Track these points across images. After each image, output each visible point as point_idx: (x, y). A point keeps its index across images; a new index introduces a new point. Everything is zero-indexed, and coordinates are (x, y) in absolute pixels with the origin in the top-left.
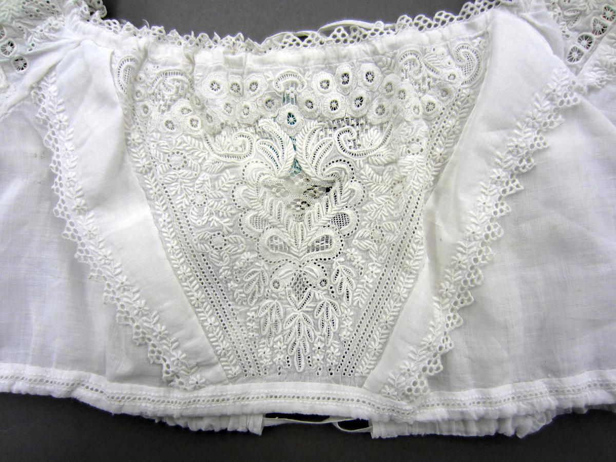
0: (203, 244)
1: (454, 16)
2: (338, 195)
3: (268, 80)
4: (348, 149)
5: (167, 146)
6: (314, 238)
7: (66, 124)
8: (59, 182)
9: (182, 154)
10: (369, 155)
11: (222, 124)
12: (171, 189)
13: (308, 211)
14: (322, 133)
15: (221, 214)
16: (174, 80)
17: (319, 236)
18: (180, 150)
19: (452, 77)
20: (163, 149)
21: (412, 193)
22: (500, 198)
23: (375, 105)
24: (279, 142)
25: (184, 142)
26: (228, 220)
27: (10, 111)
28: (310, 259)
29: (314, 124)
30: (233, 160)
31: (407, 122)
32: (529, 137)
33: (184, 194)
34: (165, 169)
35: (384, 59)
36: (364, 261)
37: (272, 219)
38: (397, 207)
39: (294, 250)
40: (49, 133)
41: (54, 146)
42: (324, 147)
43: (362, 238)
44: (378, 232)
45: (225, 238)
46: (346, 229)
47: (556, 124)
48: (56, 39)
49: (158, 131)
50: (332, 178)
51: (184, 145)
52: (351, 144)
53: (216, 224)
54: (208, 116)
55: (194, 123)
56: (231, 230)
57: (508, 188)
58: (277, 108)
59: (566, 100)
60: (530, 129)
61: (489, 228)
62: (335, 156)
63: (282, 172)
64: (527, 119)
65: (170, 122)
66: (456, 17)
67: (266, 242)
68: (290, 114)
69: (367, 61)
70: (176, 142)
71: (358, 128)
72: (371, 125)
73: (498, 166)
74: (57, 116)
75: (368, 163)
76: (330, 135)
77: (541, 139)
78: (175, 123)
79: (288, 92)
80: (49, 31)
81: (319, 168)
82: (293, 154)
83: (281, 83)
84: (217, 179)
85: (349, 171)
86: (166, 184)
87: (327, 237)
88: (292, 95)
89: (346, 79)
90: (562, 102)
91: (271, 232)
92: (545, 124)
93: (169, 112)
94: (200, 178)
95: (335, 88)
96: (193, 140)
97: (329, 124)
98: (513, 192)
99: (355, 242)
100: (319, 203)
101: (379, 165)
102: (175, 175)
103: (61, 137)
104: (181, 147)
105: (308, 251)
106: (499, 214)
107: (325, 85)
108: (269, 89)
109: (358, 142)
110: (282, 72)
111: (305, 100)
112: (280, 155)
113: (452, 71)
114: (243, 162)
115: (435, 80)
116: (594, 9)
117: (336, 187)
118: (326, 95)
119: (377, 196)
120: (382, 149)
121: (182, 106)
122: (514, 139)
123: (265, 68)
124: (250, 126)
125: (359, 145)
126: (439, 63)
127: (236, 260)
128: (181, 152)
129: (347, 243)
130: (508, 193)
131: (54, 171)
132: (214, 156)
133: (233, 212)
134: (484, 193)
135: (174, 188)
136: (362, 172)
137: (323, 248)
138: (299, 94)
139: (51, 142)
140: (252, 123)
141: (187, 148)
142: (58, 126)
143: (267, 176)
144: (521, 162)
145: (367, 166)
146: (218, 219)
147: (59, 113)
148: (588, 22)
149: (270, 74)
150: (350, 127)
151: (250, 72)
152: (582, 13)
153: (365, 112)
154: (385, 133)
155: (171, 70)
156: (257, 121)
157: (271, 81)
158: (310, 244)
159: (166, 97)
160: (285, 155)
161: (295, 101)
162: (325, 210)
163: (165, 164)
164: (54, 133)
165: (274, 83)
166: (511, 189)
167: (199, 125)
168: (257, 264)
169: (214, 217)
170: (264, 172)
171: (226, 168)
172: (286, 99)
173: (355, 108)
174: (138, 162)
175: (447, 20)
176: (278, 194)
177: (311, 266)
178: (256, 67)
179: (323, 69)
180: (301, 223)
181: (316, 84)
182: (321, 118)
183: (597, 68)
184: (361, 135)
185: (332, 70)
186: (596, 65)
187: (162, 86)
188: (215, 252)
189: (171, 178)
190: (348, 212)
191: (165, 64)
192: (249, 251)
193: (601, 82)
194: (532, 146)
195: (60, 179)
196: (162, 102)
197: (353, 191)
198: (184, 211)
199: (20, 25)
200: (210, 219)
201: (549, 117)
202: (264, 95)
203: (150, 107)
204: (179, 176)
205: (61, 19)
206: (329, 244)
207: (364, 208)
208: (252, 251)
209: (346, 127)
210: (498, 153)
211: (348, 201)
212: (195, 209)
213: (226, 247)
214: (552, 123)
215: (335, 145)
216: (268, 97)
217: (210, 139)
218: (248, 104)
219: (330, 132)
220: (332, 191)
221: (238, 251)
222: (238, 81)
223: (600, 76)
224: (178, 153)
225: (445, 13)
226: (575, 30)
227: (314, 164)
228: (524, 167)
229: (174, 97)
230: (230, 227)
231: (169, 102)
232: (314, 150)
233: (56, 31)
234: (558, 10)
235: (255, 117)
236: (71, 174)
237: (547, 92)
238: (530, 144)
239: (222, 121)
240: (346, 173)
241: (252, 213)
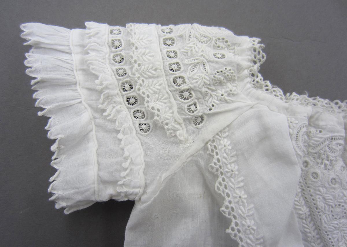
5: (331, 200)
7: (237, 173)
8: (236, 228)
9: (343, 206)
12: (334, 236)
16: (337, 144)
18: (341, 202)
20: (328, 202)
25: (344, 196)
27: (188, 160)
34: (329, 219)
40: (220, 179)
41: (223, 192)
48: (233, 102)
49: (324, 187)
51: (344, 198)
74: (229, 166)
78: (337, 180)
80: (229, 95)
86: (329, 231)
93: (333, 170)
102: (337, 224)
103: (231, 184)
104: (342, 200)
121: (341, 164)
128: (342, 204)
131: (227, 215)
135: (336, 235)
139: (222, 188)
142: (229, 175)
147: (230, 163)
155: (336, 136)
159: (331, 158)
163: (329, 215)
164: (224, 180)
174: (300, 210)
187: (327, 149)
189: (333, 227)
191: (332, 132)
195: (237, 224)
196: (326, 162)
199: (207, 90)
203: (311, 163)
204: (341, 225)
205: (234, 84)
224: (339, 205)
233: (234, 95)
236: (249, 222)
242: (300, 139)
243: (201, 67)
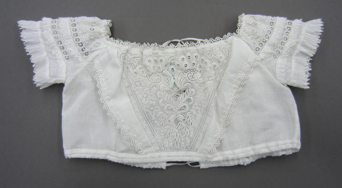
0: (147, 109)
1: (221, 38)
2: (188, 93)
3: (166, 59)
4: (190, 79)
6: (181, 107)
7: (102, 72)
8: (101, 91)
9: (140, 82)
10: (197, 80)
11: (152, 73)
12: (137, 92)
13: (178, 98)
14: (182, 74)
15: (153, 100)
16: (137, 59)
17: (182, 106)
19: (221, 57)
20: (134, 80)
21: (210, 92)
22: (236, 93)
23: (198, 65)
24: (169, 77)
25: (140, 78)
26: (155, 102)
27: (84, 69)
28: (179, 113)
29: (180, 71)
30: (156, 84)
31: (208, 71)
32: (244, 75)
33: (140, 94)
34: (134, 87)
35: (201, 52)
36: (196, 113)
37: (168, 101)
38: (206, 97)
39: (174, 110)
40: (96, 75)
41: (97, 79)
42: (183, 78)
43: (195, 106)
44: (200, 104)
45: (154, 107)
46: (191, 104)
47: (251, 71)
48: (99, 46)
49: (132, 75)
50: (185, 88)
51: (140, 79)
52: (191, 77)
53: (151, 103)
54: (148, 70)
55: (143, 72)
56: (156, 105)
57: (238, 90)
58: (168, 67)
59: (253, 64)
60: (243, 73)
61: (232, 102)
62: (187, 81)
63: (170, 86)
64: (243, 70)
65: (136, 72)
66: (222, 39)
67: (166, 108)
68: (172, 68)
69: (195, 52)
70: (138, 78)
71: (193, 72)
72: (197, 71)
73: (234, 84)
74: (99, 70)
75: (197, 83)
76: (185, 75)
77: (247, 75)
78: (137, 72)
79: (172, 62)
80: (97, 44)
81: (182, 85)
82: (174, 81)
83: (170, 59)
84: (151, 89)
85: (191, 85)
87: (185, 106)
88: (173, 63)
89: (189, 57)
90: (252, 65)
91: (167, 105)
92: (248, 71)
93: (136, 69)
94: (145, 89)
95: (186, 60)
96: (143, 77)
97: (184, 71)
98: (239, 91)
99: (193, 107)
100: (181, 96)
101: (200, 84)
102: (137, 88)
103: (100, 76)
104: (139, 80)
105: (179, 111)
106: (235, 98)
107: (183, 59)
108: (166, 62)
109: (193, 76)
110: (170, 56)
111: (177, 64)
112: (170, 81)
113: (221, 56)
114: (159, 84)
115: (216, 58)
116: (262, 35)
117: (187, 91)
118: (183, 63)
119: (200, 93)
120: (201, 79)
121: (139, 67)
122: (239, 76)
123: (164, 55)
124: (160, 72)
125: (194, 78)
126: (217, 53)
127: (157, 114)
129: (191, 108)
130: (238, 92)
131: (98, 87)
132: (150, 83)
133: (156, 99)
134: (231, 92)
136: (195, 85)
137: (183, 110)
138: (175, 62)
139: (97, 78)
140: (161, 72)
141: (141, 80)
142: (99, 73)
143: (166, 88)
144: (241, 82)
145: (196, 84)
146: (151, 102)
147: (99, 69)
148: (261, 39)
149: (166, 57)
150: (191, 72)
151: (160, 56)
152: (259, 37)
153: (195, 68)
154: (202, 74)
155: (136, 56)
156: (162, 71)
157: (167, 59)
158: (179, 108)
159: (135, 65)
160: (171, 81)
161: (174, 64)
162: (184, 97)
163: (134, 85)
164: (97, 75)
165: (167, 60)
166: (239, 90)
167: (145, 73)
168: (164, 115)
169: (150, 101)
170: (165, 87)
171: (154, 86)
172: (171, 64)
173: (193, 66)
174: (125, 84)
175: (219, 40)
176: (169, 93)
177: (180, 115)
178: (162, 55)
179: (182, 54)
180: (176, 102)
181: (180, 59)
182: (182, 70)
183: (264, 53)
184: (194, 74)
185: (185, 55)
186: (263, 52)
187: (133, 61)
188: (151, 112)
190: (191, 98)
191: (134, 55)
192: (161, 111)
193: (265, 57)
194: (244, 78)
195: (101, 90)
196: (133, 66)
197: (192, 92)
198: (141, 99)
199: (88, 42)
200: (149, 102)
201: (249, 69)
202: (165, 64)
203: (129, 67)
204: (139, 89)
205: (100, 40)
206: (185, 108)
207: (196, 97)
208: (162, 111)
209: (190, 72)
210: (234, 80)
211: (191, 95)
212: (144, 99)
213: (154, 110)
214: (250, 71)
215: (186, 78)
217: (148, 77)
218: (160, 66)
219: (185, 73)
220: (186, 92)
221: (158, 111)
222: (156, 59)
223: (265, 56)
225: (218, 38)
226: (257, 41)
227: (180, 84)
228: (242, 84)
229: (137, 65)
230: (156, 104)
231: (135, 66)
232: (180, 79)
233: (99, 44)
234: (252, 36)
236: (105, 88)
237: (248, 62)
238: (243, 77)
240: (190, 86)
241: (162, 100)
242: (121, 58)
243: (85, 34)
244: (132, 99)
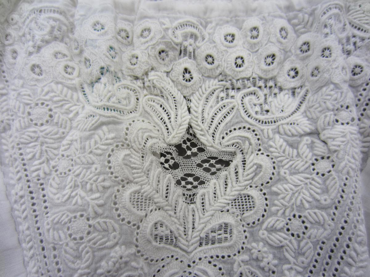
0: (58, 230)
2: (240, 170)
3: (164, 27)
4: (253, 114)
5: (29, 96)
6: (209, 227)
9: (47, 105)
10: (279, 123)
11: (102, 68)
12: (28, 150)
13: (200, 191)
14: (223, 95)
15: (88, 186)
16: (50, 18)
17: (215, 223)
18: (46, 100)
20: (24, 99)
21: (348, 173)
23: (288, 66)
24: (171, 100)
25: (53, 91)
26: (97, 195)
28: (202, 256)
29: (213, 84)
30: (113, 113)
31: (335, 84)
33: (43, 159)
34: (23, 124)
35: (300, 15)
36: (276, 262)
37: (159, 199)
38: (326, 191)
39: (182, 242)
42: (224, 111)
43: (272, 230)
44: (296, 222)
45: (91, 222)
46: (251, 216)
49: (21, 78)
50: (232, 149)
51: (52, 94)
52: (258, 109)
53: (80, 201)
54: (87, 60)
55: (69, 70)
56: (100, 211)
58: (171, 61)
62: (237, 123)
63: (174, 137)
65: (38, 66)
67: (148, 231)
68: (186, 70)
69: (281, 17)
70: (43, 91)
71: (266, 91)
72: (281, 89)
75: (279, 133)
76: (233, 97)
78: (43, 68)
79: (186, 44)
81: (217, 135)
82: (188, 117)
83: (179, 32)
84: (89, 138)
85: (254, 141)
86: (22, 143)
87: (226, 225)
88: (190, 49)
89: (255, 33)
91: (156, 216)
93: (39, 55)
94: (69, 138)
95: (241, 43)
96: (65, 89)
97: (232, 84)
99: (263, 233)
100: (215, 181)
101: (293, 135)
102: (35, 132)
104: (47, 97)
105: (201, 244)
107: (229, 38)
108: (163, 37)
109: (266, 107)
110: (181, 21)
111: (204, 55)
112: (173, 116)
114: (127, 118)
115: (363, 39)
117: (237, 161)
118: (230, 50)
119: (291, 174)
120: (298, 117)
121: (56, 49)
123: (160, 14)
124: (137, 78)
125: (267, 111)
126: (367, 20)
127: (101, 259)
128: (46, 103)
129: (252, 234)
132: (89, 109)
133: (107, 184)
135: (31, 150)
136: (271, 143)
137: (220, 241)
138: (199, 48)
140: (139, 75)
141: (55, 99)
143: (154, 141)
145: (277, 136)
146: (83, 194)
149: (167, 21)
150: (256, 88)
151: (144, 17)
153: (275, 73)
154: (298, 99)
155: (47, 7)
156: (147, 74)
157: (167, 29)
158: (203, 235)
159: (37, 37)
160: (179, 117)
161: (193, 56)
162: (223, 189)
163: (24, 118)
165: (170, 32)
167: (76, 73)
168: (134, 264)
169: (80, 191)
170: (153, 135)
171: (103, 124)
172: (183, 52)
173: (266, 67)
176: (166, 165)
177: (203, 266)
178: (151, 12)
179: (227, 22)
180: (192, 206)
181: (219, 37)
182: (223, 76)
184: (270, 99)
185: (239, 25)
187: (33, 25)
188: (71, 244)
189: (29, 136)
190: (254, 193)
192: (124, 243)
196: (31, 43)
197: (259, 166)
198: (41, 181)
200: (74, 194)
202: (158, 44)
204: (41, 134)
206: (228, 235)
207: (274, 189)
208: (128, 244)
209: (252, 89)
211: (252, 178)
212: (56, 178)
213: (90, 237)
215: (238, 109)
216: (162, 47)
217: (87, 89)
218: (137, 52)
219: (232, 93)
220: (232, 165)
221: (108, 244)
222: (128, 28)
224: (43, 104)
227: (211, 131)
229: (47, 37)
230: (100, 206)
231: (39, 43)
232: (211, 114)
235: (145, 68)
239: (103, 64)
240: (250, 144)
241: (134, 188)
244: (12, 179)
